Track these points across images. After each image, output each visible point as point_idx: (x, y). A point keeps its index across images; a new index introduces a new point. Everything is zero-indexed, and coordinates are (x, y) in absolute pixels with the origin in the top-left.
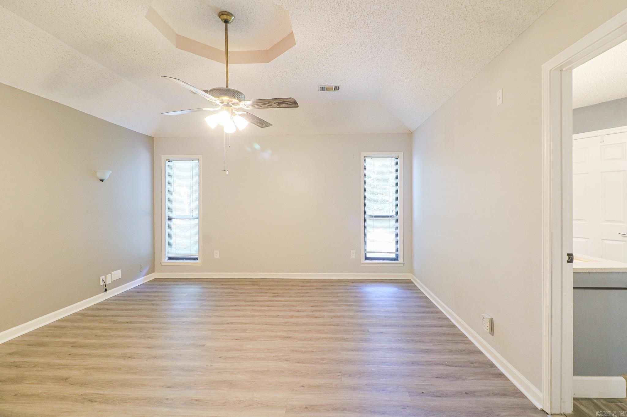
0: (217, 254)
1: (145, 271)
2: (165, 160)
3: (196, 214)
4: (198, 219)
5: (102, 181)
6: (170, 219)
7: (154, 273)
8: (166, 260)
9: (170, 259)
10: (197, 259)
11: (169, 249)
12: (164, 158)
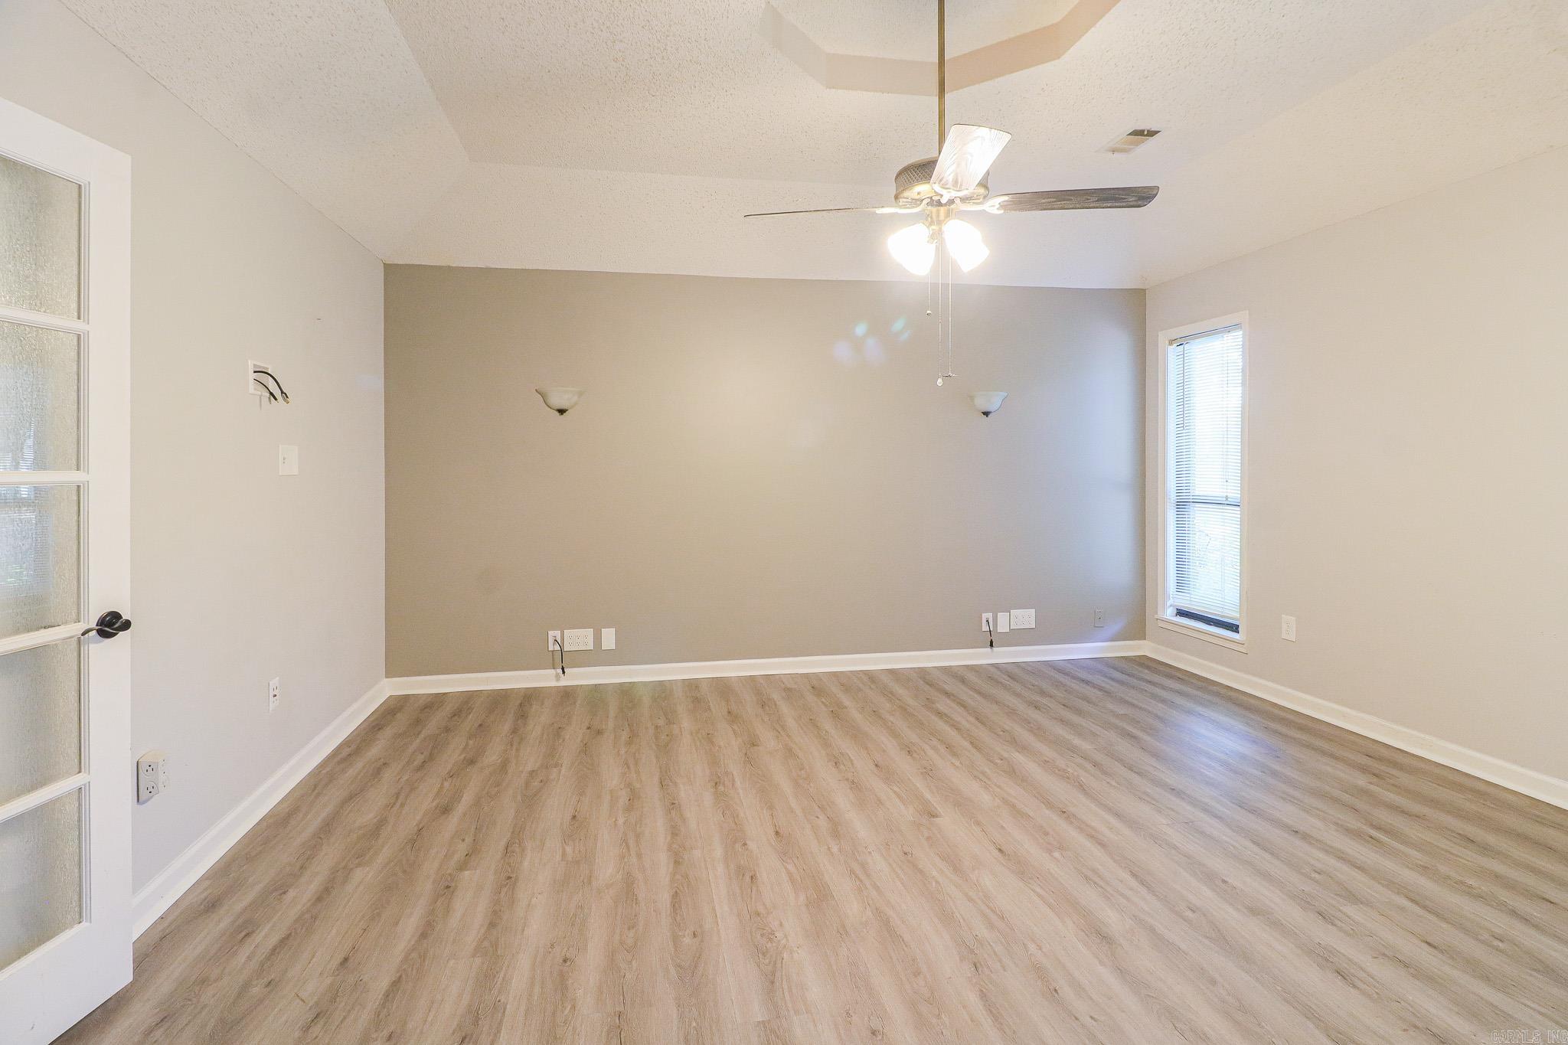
0: (1289, 627)
1: (1115, 627)
2: (1167, 342)
3: (1234, 492)
4: (1238, 508)
5: (986, 414)
6: (1181, 505)
7: (1141, 642)
8: (1169, 614)
9: (1181, 613)
10: (1234, 628)
11: (1181, 585)
12: (1163, 338)
